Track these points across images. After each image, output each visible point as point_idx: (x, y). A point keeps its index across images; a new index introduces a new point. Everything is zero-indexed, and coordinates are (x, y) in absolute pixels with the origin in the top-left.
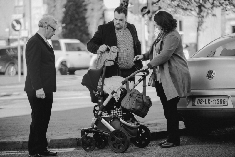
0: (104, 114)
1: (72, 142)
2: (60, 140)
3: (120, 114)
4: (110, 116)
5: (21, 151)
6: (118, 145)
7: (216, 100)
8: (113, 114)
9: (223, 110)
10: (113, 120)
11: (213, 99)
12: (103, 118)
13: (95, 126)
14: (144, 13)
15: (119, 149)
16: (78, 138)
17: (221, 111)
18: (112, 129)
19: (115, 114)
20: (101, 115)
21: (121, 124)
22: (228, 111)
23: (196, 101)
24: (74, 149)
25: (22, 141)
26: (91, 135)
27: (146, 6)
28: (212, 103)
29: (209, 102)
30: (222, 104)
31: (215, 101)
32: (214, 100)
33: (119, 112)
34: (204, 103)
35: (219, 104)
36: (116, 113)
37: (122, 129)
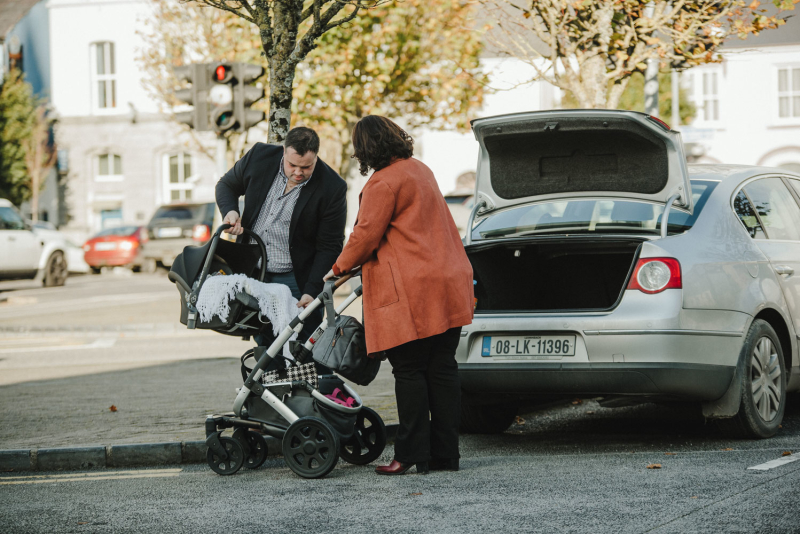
0: (267, 378)
1: (168, 453)
2: (138, 447)
3: (310, 376)
4: (284, 382)
5: (38, 477)
6: (307, 458)
7: (544, 343)
8: (293, 376)
9: (563, 367)
10: (293, 395)
11: (538, 340)
12: (267, 388)
13: (244, 409)
14: (223, 127)
15: (310, 466)
16: (184, 443)
17: (558, 370)
18: (293, 418)
19: (297, 378)
20: (261, 380)
21: (313, 403)
22: (575, 370)
23: (492, 346)
24: (179, 470)
25: (36, 450)
26: (228, 433)
27: (229, 109)
28: (533, 351)
29: (526, 347)
30: (561, 353)
31: (542, 345)
32: (539, 343)
33: (308, 370)
34: (512, 351)
35: (553, 353)
36: (299, 375)
37: (318, 417)
